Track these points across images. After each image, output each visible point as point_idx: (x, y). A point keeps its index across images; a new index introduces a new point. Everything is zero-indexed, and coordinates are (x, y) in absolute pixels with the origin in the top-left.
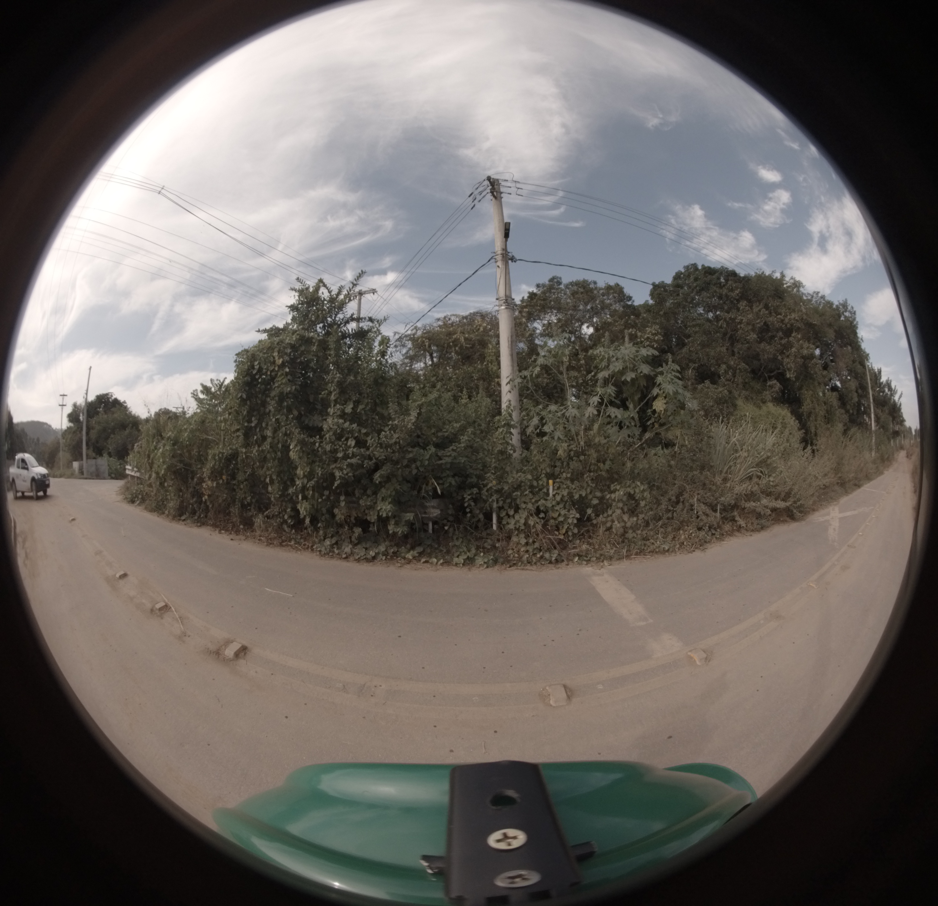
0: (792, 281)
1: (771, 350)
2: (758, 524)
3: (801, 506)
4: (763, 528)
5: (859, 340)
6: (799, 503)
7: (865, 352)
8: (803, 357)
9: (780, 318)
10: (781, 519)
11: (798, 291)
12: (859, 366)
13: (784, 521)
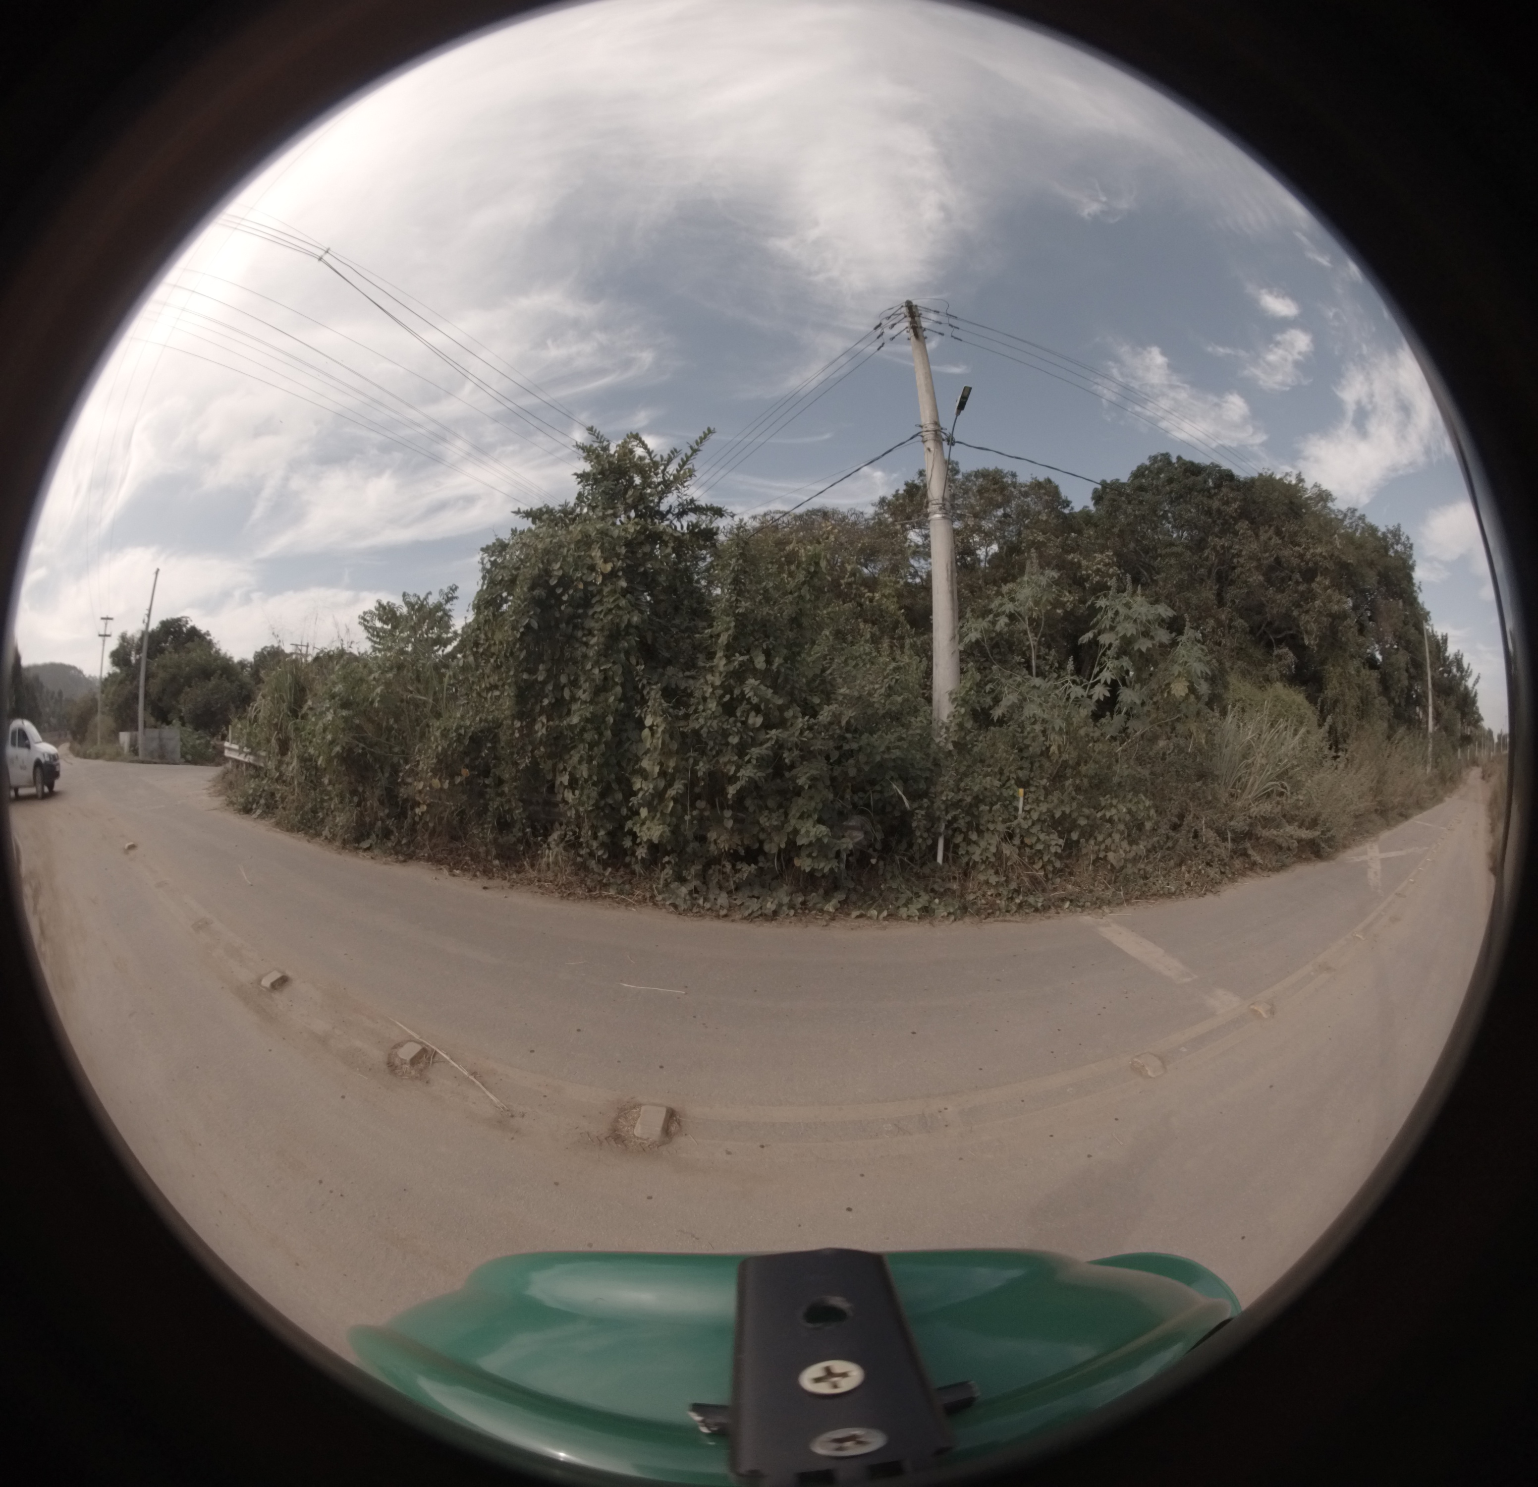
0: (1316, 490)
1: (1284, 601)
2: (1277, 861)
3: (1332, 838)
4: (1282, 867)
5: (1416, 589)
6: (1329, 834)
7: (1423, 609)
8: (1330, 615)
9: (1298, 552)
10: (1304, 856)
11: (1325, 507)
12: (1413, 630)
13: (1308, 860)
